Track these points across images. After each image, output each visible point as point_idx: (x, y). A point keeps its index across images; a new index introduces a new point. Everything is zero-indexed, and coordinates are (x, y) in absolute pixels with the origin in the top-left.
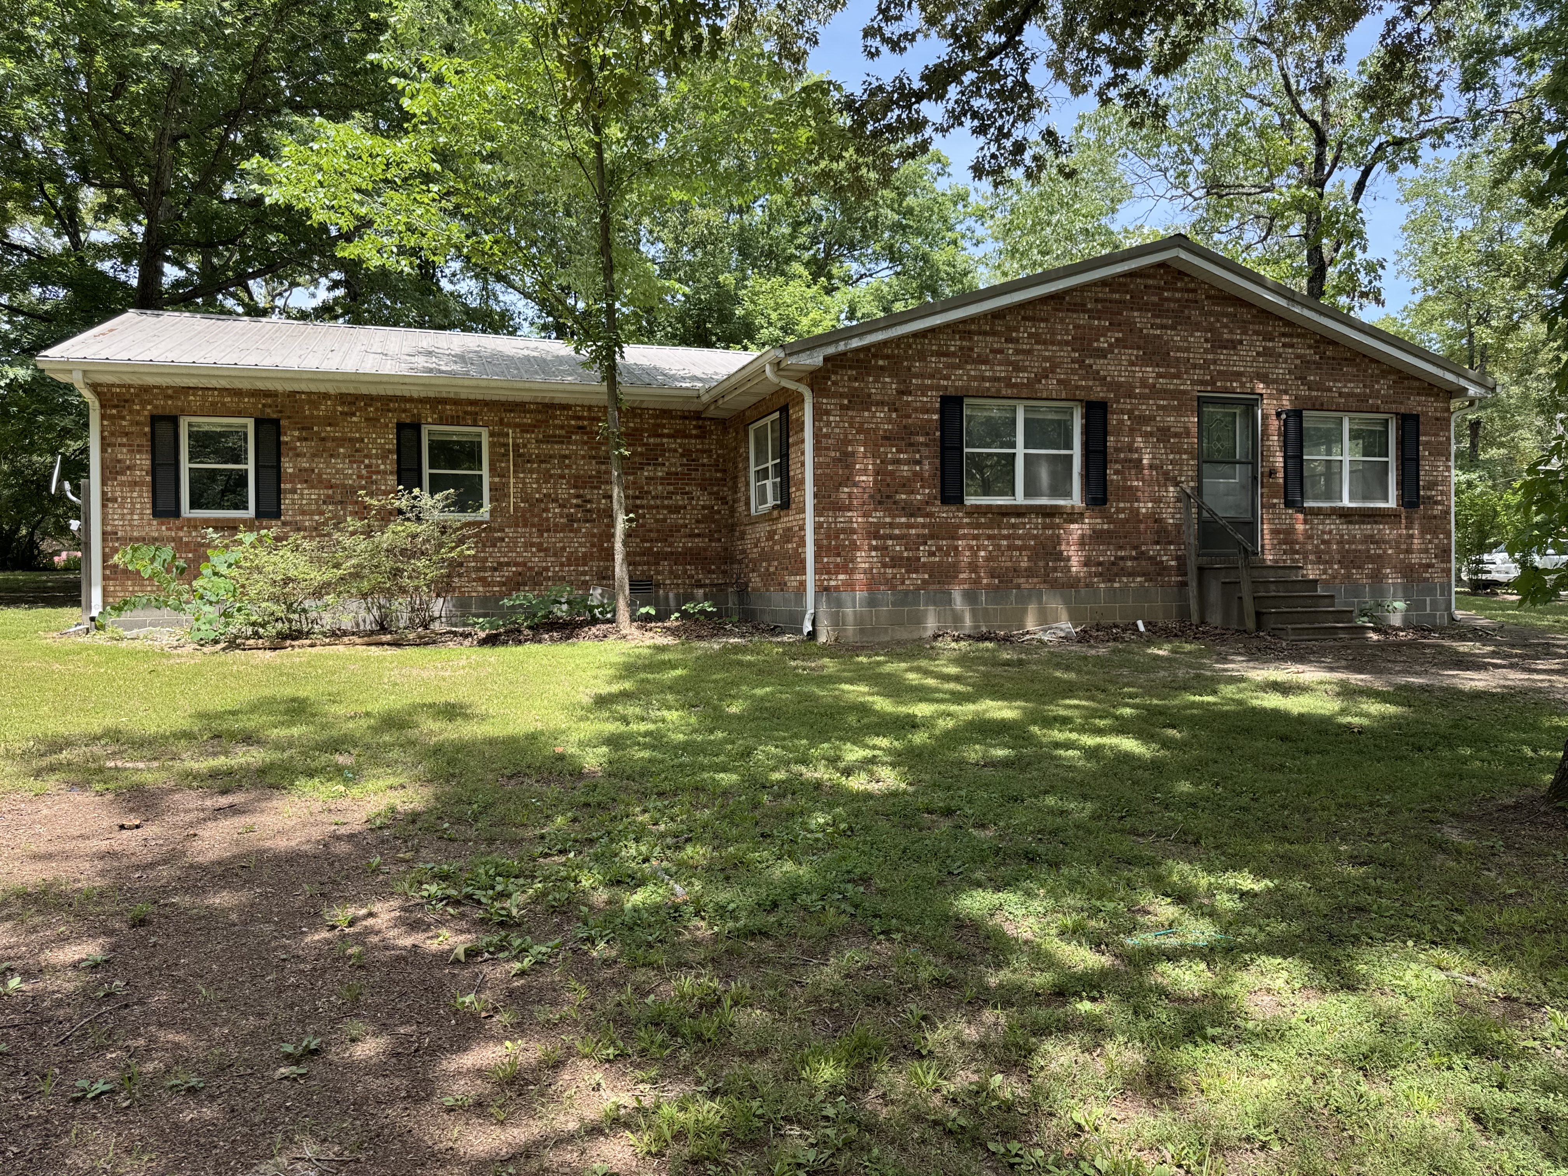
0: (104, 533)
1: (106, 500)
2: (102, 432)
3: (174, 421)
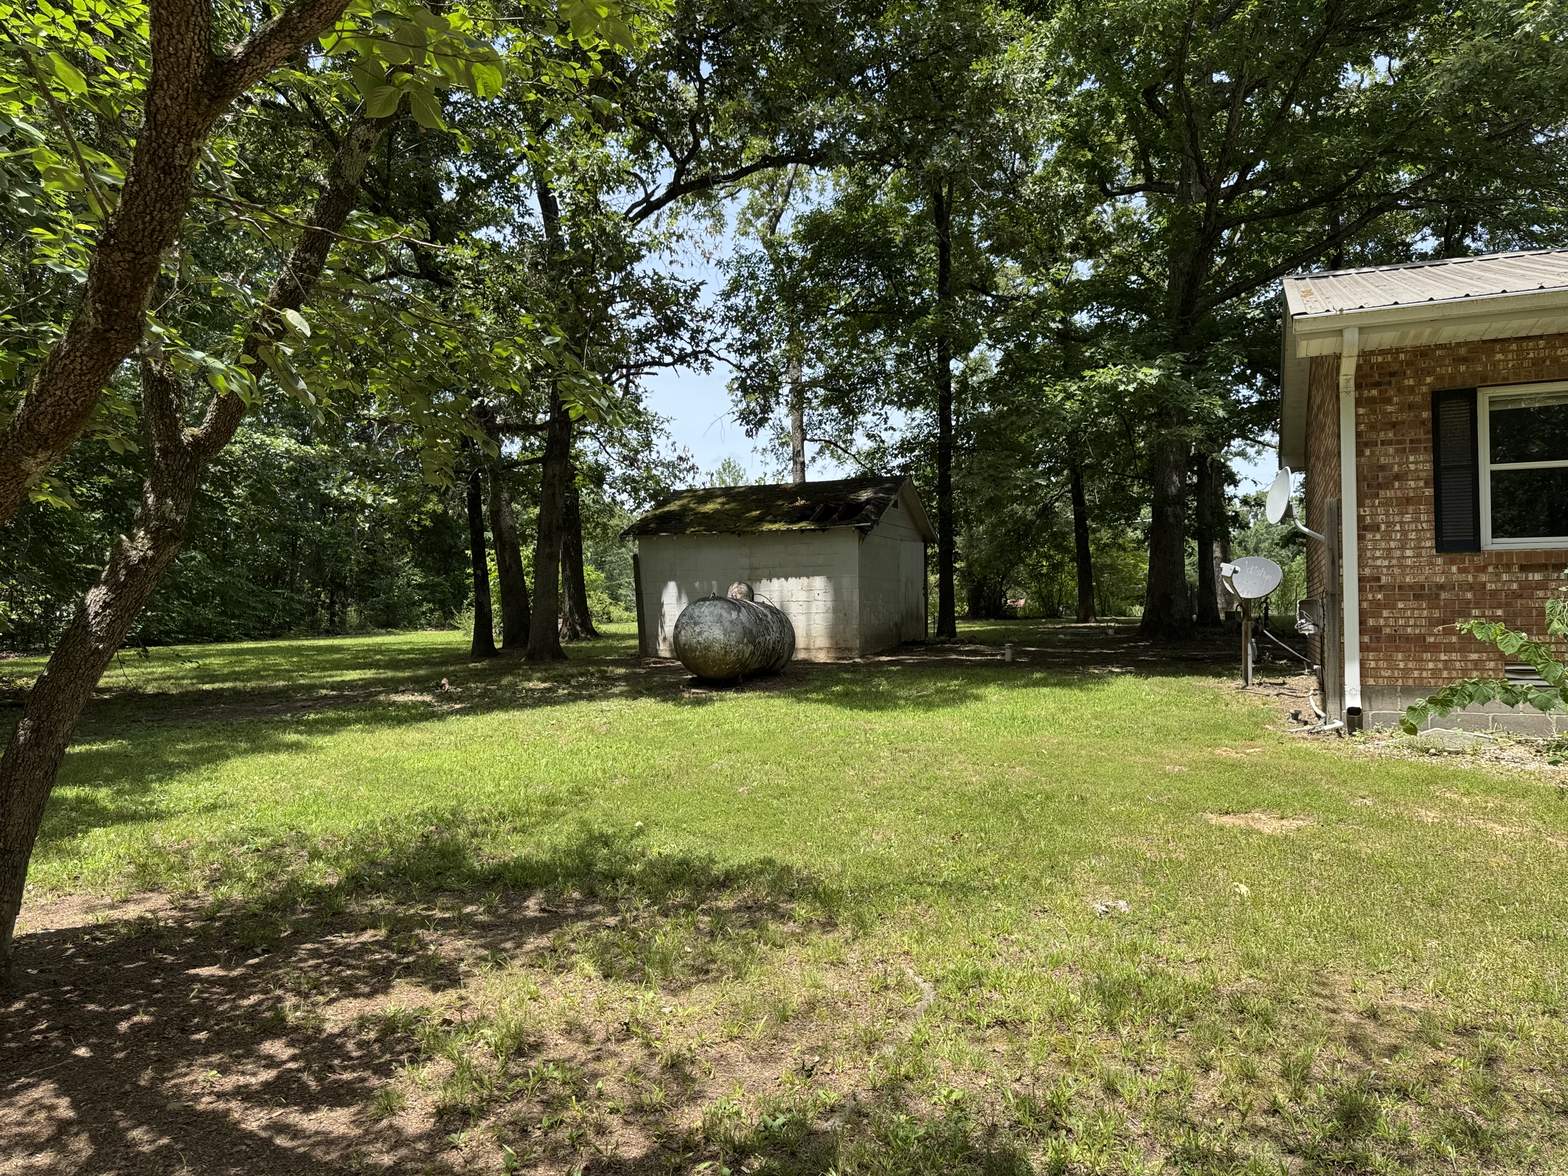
0: (1361, 579)
1: (1363, 528)
2: (1357, 424)
3: (1470, 396)
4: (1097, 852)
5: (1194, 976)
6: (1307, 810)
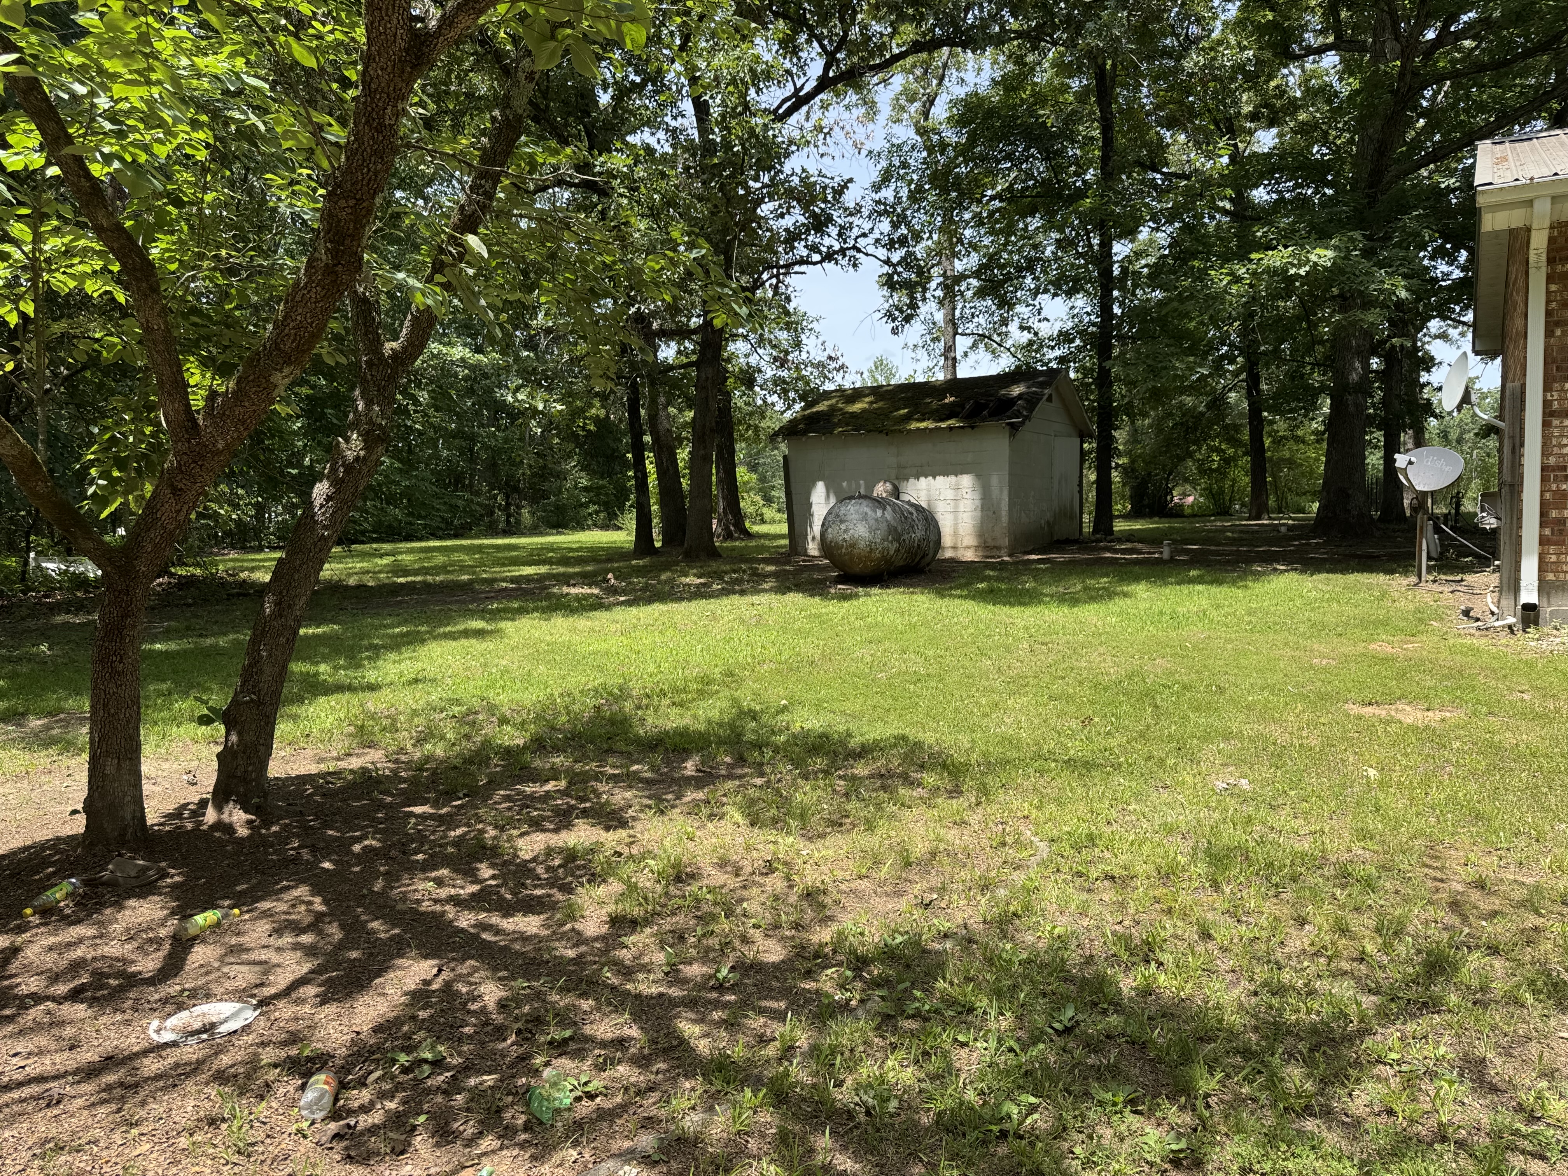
0: (1544, 468)
1: (1549, 414)
2: (1548, 302)
4: (1227, 736)
5: (1306, 845)
6: (1457, 702)
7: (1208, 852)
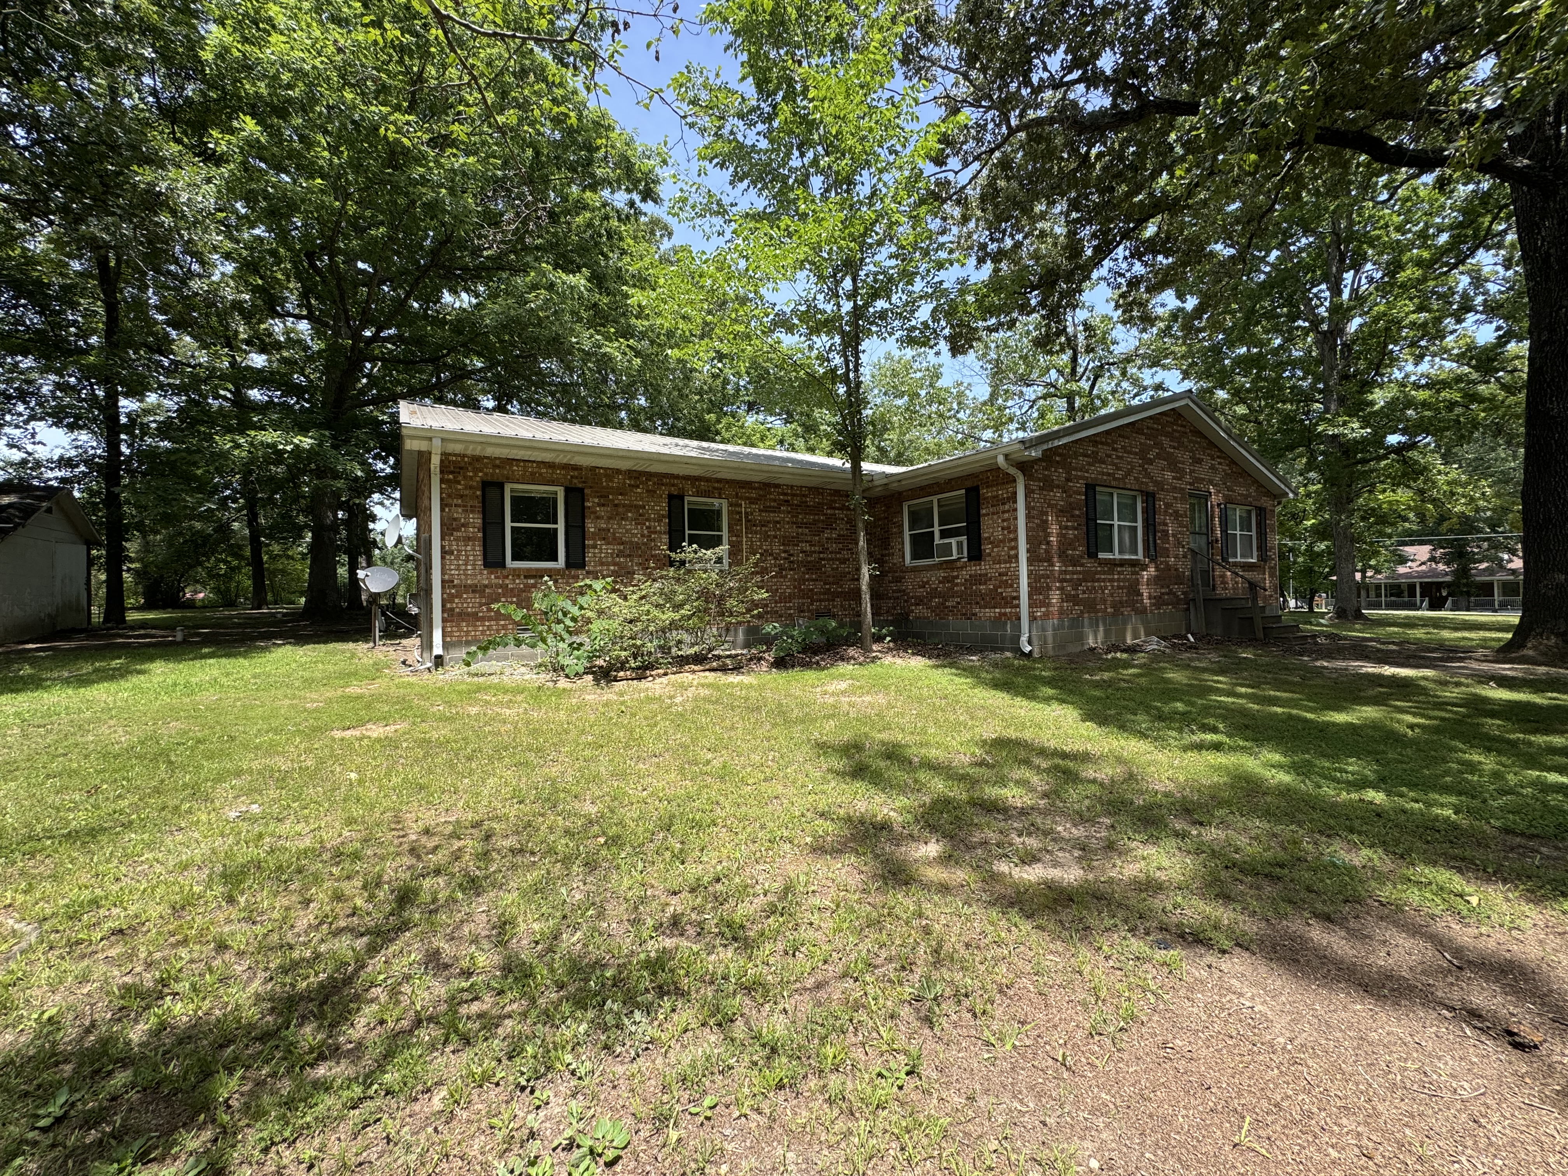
0: (443, 581)
1: (444, 552)
2: (441, 493)
3: (501, 486)
4: (238, 773)
5: (307, 842)
6: (404, 718)
7: (224, 875)
